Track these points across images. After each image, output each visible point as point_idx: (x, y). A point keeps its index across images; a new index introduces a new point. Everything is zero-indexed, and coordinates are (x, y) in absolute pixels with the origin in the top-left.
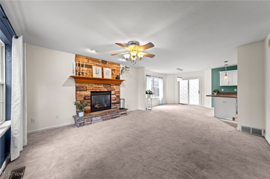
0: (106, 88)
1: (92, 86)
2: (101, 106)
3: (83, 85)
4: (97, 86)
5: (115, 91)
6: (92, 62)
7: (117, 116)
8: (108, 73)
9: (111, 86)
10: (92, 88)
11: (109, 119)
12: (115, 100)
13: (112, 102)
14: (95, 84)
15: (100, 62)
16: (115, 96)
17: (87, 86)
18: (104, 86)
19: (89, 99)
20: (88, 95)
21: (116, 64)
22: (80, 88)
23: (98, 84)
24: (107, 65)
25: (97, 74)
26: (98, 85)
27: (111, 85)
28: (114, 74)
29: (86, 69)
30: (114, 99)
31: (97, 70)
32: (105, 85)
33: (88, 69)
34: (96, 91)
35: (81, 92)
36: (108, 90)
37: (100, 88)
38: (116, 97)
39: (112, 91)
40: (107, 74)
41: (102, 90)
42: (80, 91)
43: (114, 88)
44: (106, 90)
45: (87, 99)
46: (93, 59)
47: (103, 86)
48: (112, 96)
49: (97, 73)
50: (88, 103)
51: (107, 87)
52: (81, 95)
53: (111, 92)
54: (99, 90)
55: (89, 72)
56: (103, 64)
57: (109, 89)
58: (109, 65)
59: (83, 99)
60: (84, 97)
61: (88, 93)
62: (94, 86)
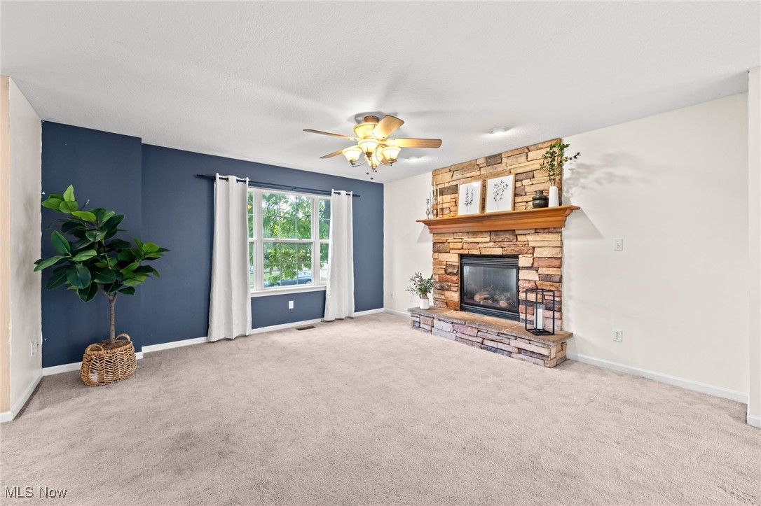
0: (499, 243)
1: (460, 240)
2: (490, 301)
3: (444, 238)
4: (470, 240)
5: (536, 255)
6: (460, 176)
7: (500, 346)
8: (500, 193)
9: (516, 236)
10: (459, 246)
11: (472, 345)
12: (534, 290)
13: (522, 296)
14: (468, 232)
15: (481, 166)
16: (532, 275)
17: (451, 239)
18: (493, 236)
19: (455, 274)
20: (454, 264)
21: (540, 146)
22: (439, 245)
23: (475, 233)
24: (500, 168)
25: (467, 204)
26: (474, 235)
27: (517, 232)
28: (528, 189)
29: (449, 196)
30: (531, 285)
31: (470, 195)
32: (497, 235)
33: (453, 196)
34: (470, 253)
35: (441, 255)
36: (504, 253)
37: (480, 245)
38: (537, 278)
39: (520, 256)
40: (498, 197)
41: (485, 252)
42: (439, 252)
43: (531, 244)
44: (498, 251)
45: (451, 273)
46: (463, 165)
47: (488, 239)
48: (522, 275)
49: (469, 201)
50: (452, 285)
51: (500, 240)
52: (440, 263)
53: (516, 257)
54: (476, 252)
55: (453, 204)
56: (489, 167)
57: (510, 249)
58: (509, 161)
59: (443, 272)
60: (444, 267)
61: (453, 258)
62: (467, 239)
